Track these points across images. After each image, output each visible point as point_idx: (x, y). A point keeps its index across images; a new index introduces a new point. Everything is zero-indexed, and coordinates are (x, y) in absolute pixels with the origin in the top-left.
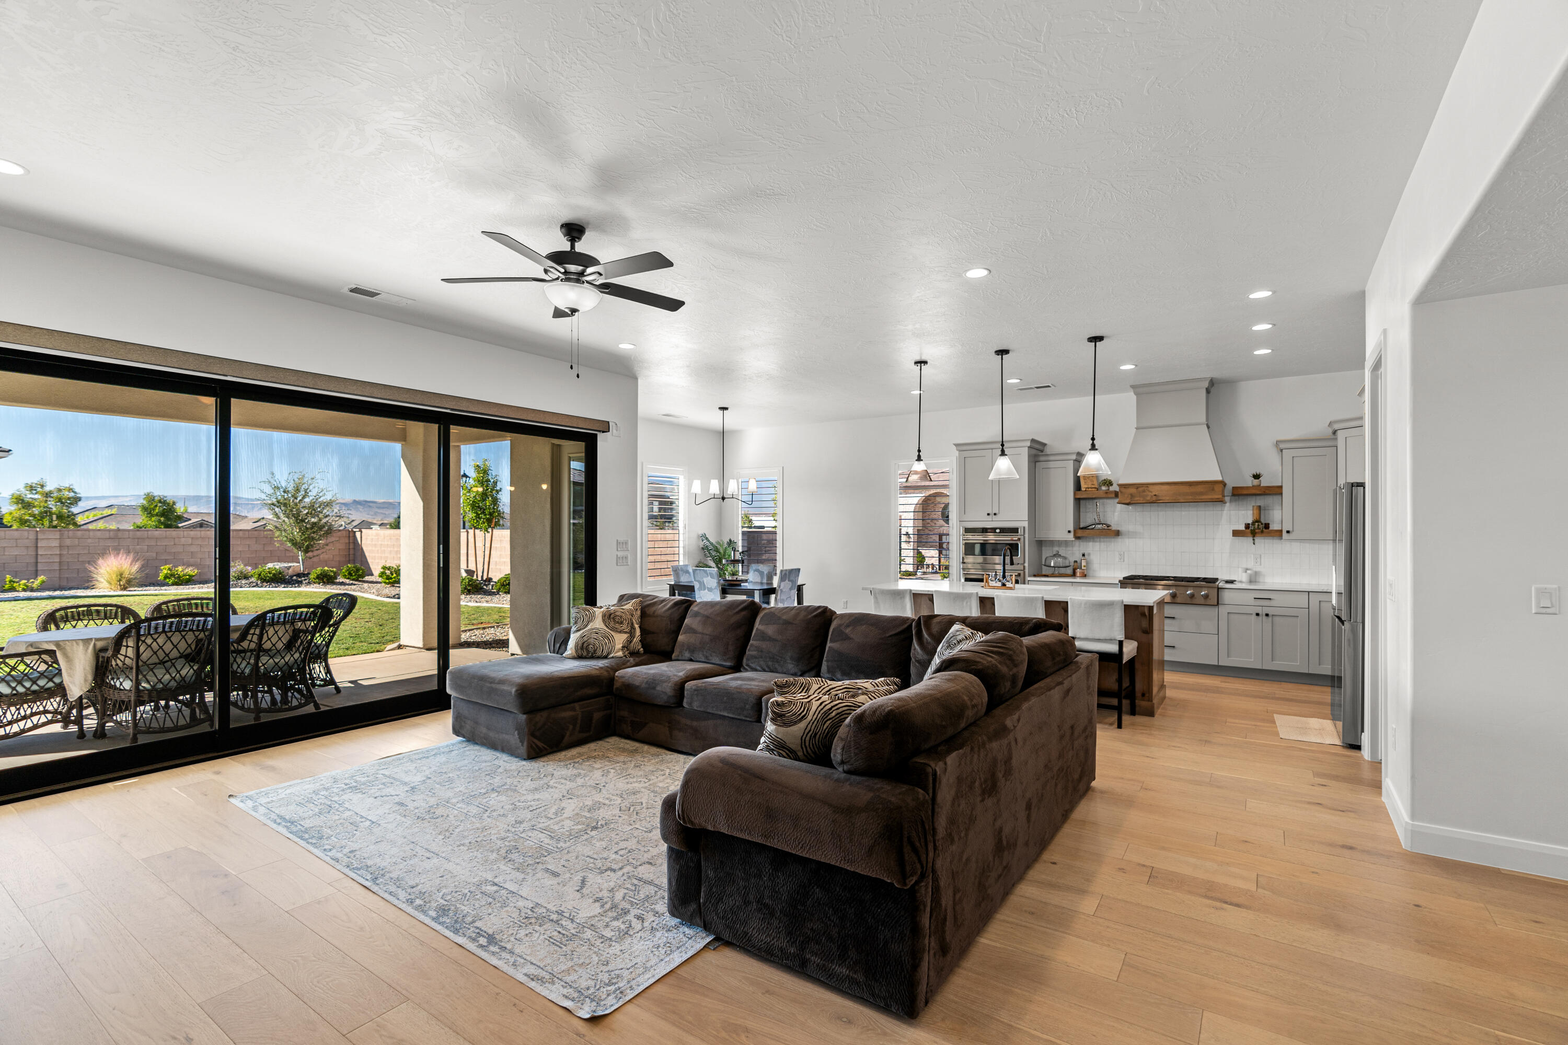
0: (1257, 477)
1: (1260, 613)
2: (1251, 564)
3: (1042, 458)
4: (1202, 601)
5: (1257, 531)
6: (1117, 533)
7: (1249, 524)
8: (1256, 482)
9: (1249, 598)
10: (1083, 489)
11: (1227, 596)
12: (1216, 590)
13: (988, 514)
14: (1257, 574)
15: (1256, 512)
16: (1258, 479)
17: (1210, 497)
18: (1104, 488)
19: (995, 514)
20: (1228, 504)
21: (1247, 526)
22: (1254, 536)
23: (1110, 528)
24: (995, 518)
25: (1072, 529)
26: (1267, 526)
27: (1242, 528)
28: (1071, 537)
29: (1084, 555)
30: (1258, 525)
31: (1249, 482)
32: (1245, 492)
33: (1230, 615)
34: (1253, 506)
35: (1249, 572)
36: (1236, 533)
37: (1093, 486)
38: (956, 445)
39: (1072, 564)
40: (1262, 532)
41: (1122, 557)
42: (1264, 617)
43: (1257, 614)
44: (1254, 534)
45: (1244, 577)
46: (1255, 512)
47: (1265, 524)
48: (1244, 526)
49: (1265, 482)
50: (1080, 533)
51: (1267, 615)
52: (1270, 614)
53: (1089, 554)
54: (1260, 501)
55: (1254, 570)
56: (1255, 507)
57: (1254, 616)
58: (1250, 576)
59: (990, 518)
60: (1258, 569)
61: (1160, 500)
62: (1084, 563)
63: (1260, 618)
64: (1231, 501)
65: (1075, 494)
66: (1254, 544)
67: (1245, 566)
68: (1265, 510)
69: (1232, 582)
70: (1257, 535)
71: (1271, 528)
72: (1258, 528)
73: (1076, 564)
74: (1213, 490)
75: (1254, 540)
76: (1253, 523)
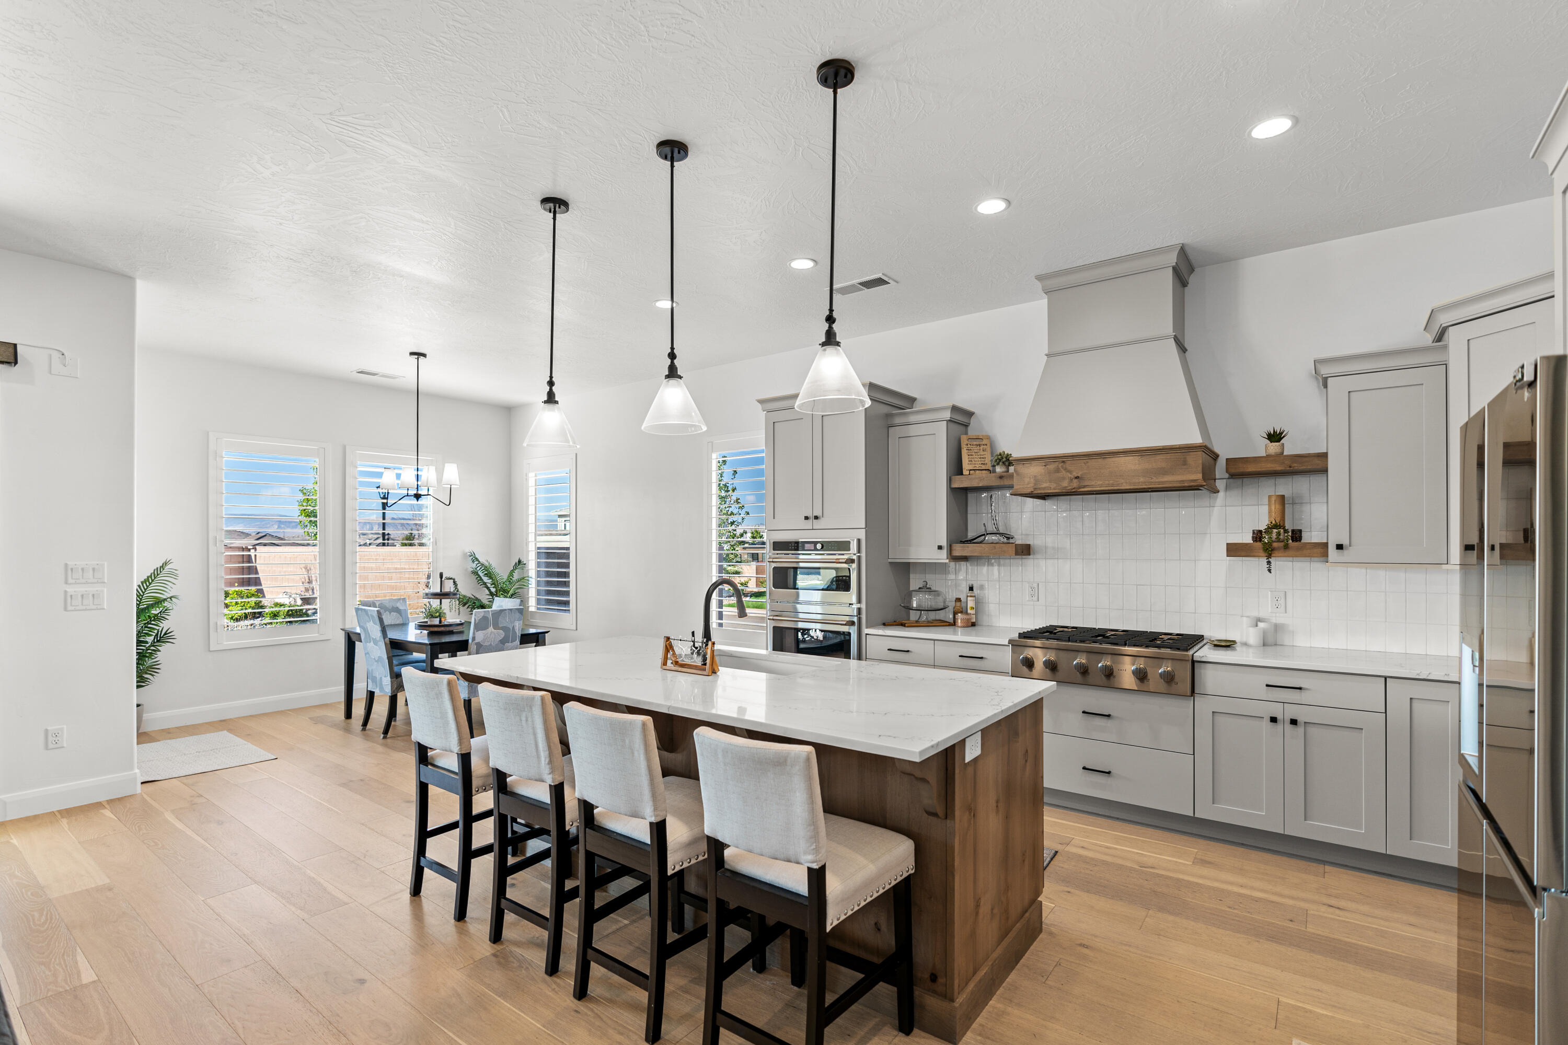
0: (1275, 437)
1: (1280, 717)
2: (1266, 610)
3: (898, 420)
4: (1162, 686)
5: (1275, 545)
6: (1025, 550)
7: (1260, 532)
8: (1274, 448)
9: (1255, 684)
10: (965, 472)
11: (1209, 679)
12: (1189, 665)
13: (807, 518)
14: (1277, 628)
15: (1276, 507)
16: (1279, 441)
17: (1180, 478)
18: (999, 469)
19: (816, 518)
20: (1221, 494)
21: (1258, 536)
22: (1269, 556)
23: (1011, 541)
24: (817, 524)
25: (944, 543)
26: (1297, 535)
27: (1248, 539)
28: (942, 557)
29: (971, 589)
30: (1279, 534)
31: (1261, 448)
32: (1251, 468)
33: (1220, 719)
34: (1270, 497)
35: (1261, 625)
36: (1234, 550)
37: (983, 467)
38: (761, 402)
39: (952, 605)
40: (1286, 547)
41: (1035, 592)
42: (1288, 727)
43: (1274, 720)
44: (1269, 551)
45: (1252, 636)
46: (1273, 508)
47: (1293, 531)
48: (1251, 535)
49: (1291, 447)
50: (959, 550)
51: (1294, 722)
52: (1301, 719)
53: (982, 587)
54: (1284, 487)
55: (1274, 621)
56: (1273, 499)
57: (1266, 722)
58: (1265, 633)
59: (808, 525)
60: (1280, 619)
61: (1084, 487)
62: (971, 603)
63: (1279, 727)
64: (1227, 488)
65: (950, 480)
66: (1270, 571)
67: (1255, 614)
68: (1293, 503)
69: (1227, 645)
70: (1276, 553)
71: (1306, 538)
72: (1278, 540)
73: (958, 604)
74: (1185, 463)
75: (1269, 563)
76: (1269, 530)
